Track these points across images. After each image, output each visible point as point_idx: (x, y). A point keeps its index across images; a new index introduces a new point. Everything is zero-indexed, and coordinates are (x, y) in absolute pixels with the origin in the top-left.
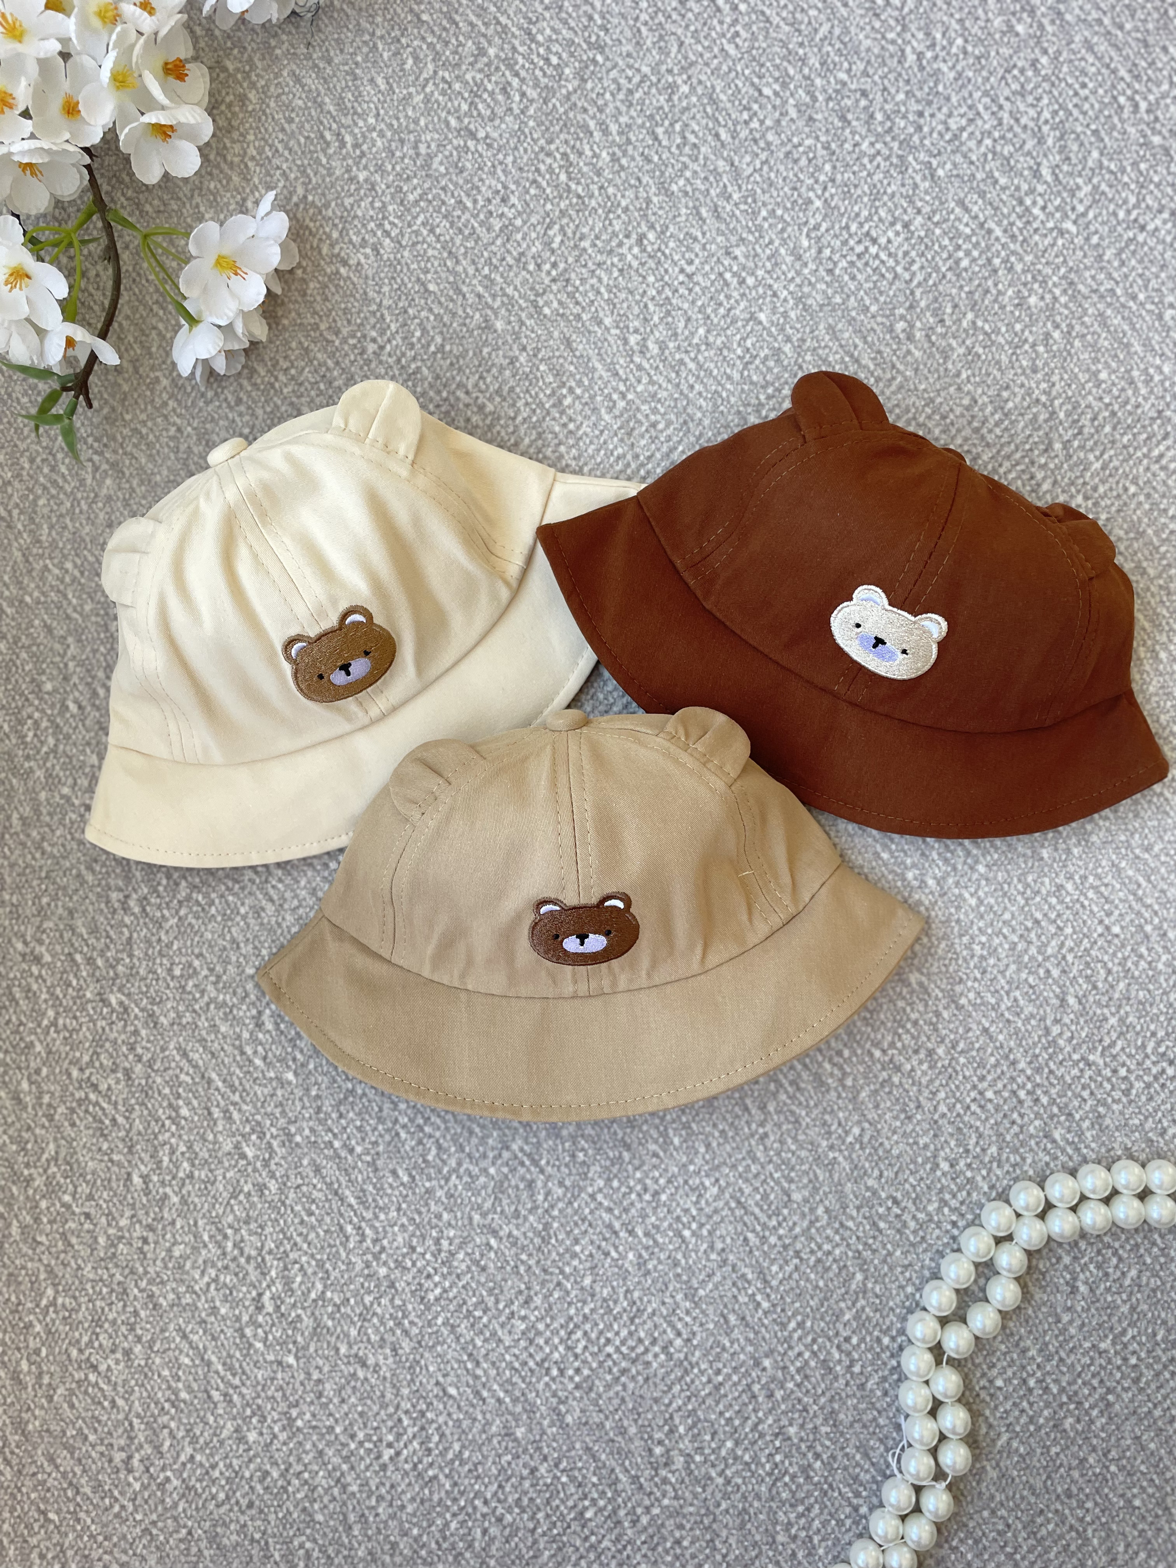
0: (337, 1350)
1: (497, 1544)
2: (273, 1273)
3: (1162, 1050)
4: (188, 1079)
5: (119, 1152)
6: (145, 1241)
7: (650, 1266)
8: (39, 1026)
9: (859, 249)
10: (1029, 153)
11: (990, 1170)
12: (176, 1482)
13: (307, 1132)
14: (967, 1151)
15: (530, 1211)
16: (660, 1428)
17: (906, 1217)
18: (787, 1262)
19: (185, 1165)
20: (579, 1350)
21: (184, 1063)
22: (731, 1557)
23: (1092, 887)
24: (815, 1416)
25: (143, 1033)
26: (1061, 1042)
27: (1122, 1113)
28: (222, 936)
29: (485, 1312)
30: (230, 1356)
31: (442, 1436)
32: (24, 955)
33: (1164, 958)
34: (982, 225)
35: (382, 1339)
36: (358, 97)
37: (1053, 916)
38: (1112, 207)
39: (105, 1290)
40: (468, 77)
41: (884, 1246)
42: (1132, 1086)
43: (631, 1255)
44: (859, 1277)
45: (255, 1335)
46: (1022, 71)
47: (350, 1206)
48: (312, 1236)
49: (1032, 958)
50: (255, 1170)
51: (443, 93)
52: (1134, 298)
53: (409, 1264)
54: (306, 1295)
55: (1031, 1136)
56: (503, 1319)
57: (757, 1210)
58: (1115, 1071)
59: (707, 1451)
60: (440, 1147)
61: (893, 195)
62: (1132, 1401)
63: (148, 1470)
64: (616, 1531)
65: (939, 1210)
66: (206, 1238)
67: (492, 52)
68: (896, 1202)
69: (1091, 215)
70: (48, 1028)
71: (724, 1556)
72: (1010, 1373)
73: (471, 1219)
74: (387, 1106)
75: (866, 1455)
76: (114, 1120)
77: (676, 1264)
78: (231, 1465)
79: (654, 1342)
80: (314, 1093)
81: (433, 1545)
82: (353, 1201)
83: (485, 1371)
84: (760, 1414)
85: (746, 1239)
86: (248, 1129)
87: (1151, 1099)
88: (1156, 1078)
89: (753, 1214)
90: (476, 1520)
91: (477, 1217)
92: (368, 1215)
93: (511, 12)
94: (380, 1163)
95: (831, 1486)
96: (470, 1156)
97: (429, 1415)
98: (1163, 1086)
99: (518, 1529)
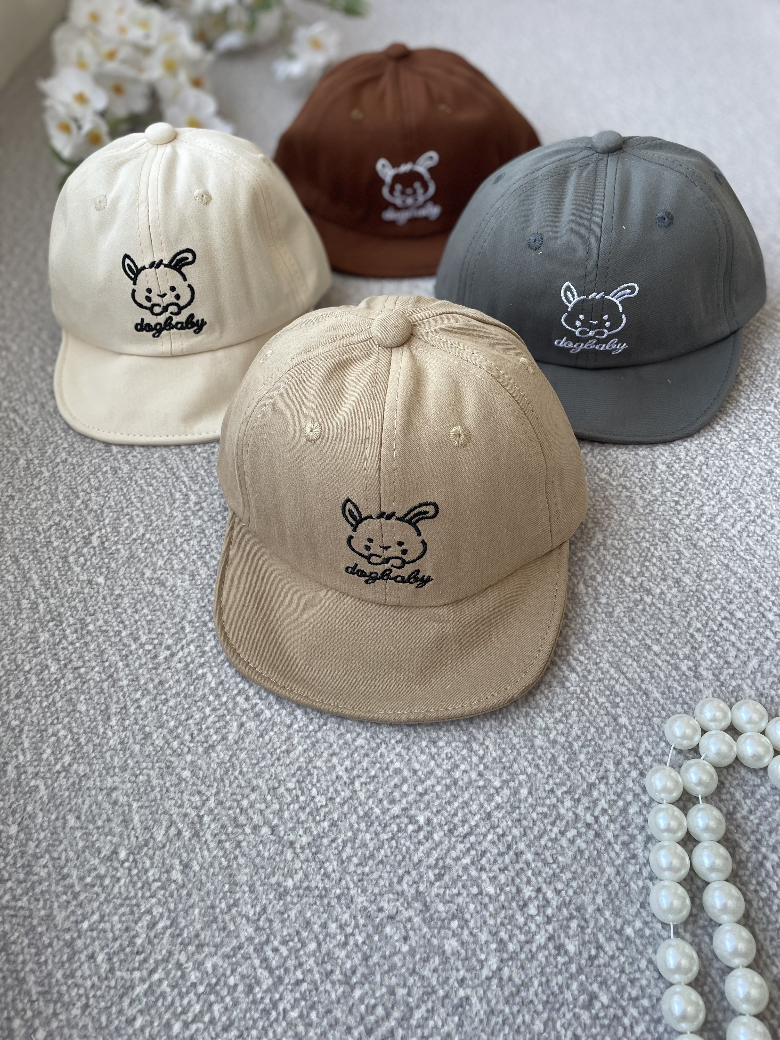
0: (143, 574)
1: (251, 737)
5: (16, 446)
22: (488, 759)
30: (49, 575)
35: (184, 568)
45: (76, 562)
48: (147, 498)
54: (128, 535)
71: (482, 758)
75: (621, 671)
78: (15, 660)
81: (187, 737)
90: (235, 714)
92: (196, 488)
99: (274, 724)
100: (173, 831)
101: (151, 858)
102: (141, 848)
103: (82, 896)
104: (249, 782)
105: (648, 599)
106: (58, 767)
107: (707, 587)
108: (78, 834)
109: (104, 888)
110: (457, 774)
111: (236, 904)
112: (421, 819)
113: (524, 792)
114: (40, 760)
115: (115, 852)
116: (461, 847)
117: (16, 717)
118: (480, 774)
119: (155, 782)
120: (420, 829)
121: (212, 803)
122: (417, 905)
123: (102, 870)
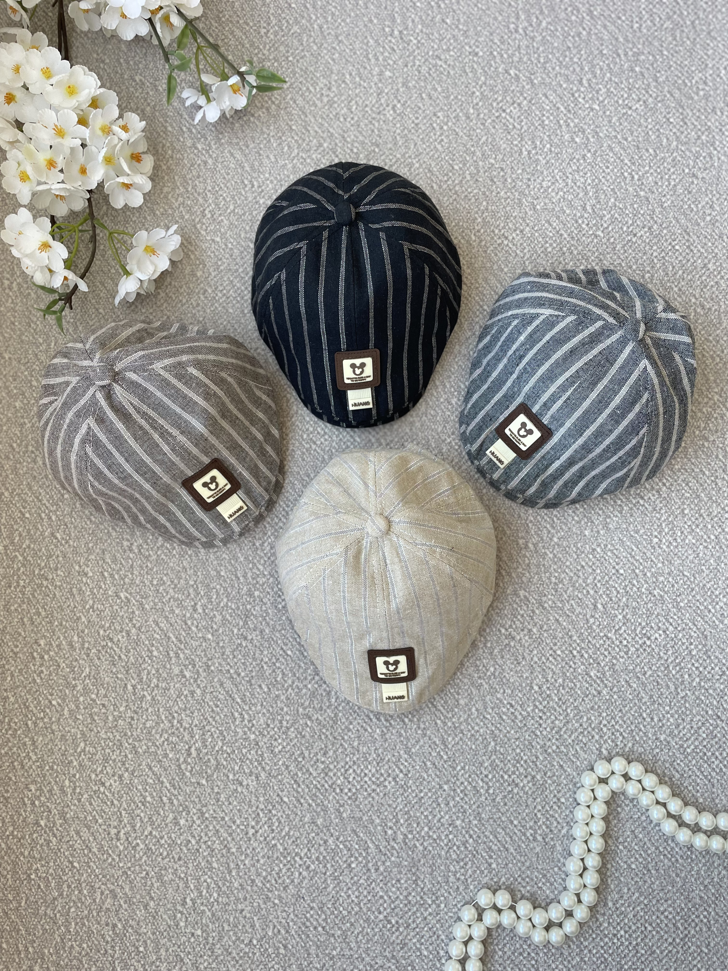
0: (228, 777)
1: (306, 881)
2: (197, 737)
3: (644, 632)
4: (158, 637)
5: (122, 673)
6: (132, 718)
7: (387, 736)
8: (84, 608)
9: (499, 241)
10: (581, 199)
11: (558, 691)
12: (142, 846)
13: (217, 665)
14: (547, 681)
15: (328, 707)
16: (391, 820)
17: (517, 713)
18: (456, 736)
19: (155, 680)
20: (351, 780)
21: (157, 629)
22: (426, 889)
23: (610, 550)
24: (470, 815)
25: (137, 613)
26: (594, 627)
27: (624, 663)
28: (178, 565)
29: (303, 759)
30: (174, 779)
31: (280, 822)
32: (79, 572)
33: (645, 586)
34: (558, 232)
35: (251, 771)
36: (261, 164)
37: (591, 564)
38: (620, 225)
39: (111, 744)
40: (314, 156)
41: (505, 728)
42: (629, 650)
43: (378, 730)
44: (493, 744)
45: (186, 769)
46: (578, 160)
47: (237, 703)
48: (218, 718)
49: (580, 585)
50: (190, 684)
51: (302, 163)
52: (631, 267)
53: (266, 733)
54: (213, 748)
55: (579, 674)
56: (312, 763)
57: (442, 708)
58: (621, 642)
59: (414, 832)
60: (283, 674)
61: (515, 217)
62: (630, 812)
63: (127, 839)
64: (368, 874)
65: (533, 710)
66: (163, 718)
67: (325, 145)
68: (512, 706)
69: (610, 229)
70: (89, 609)
71: (422, 889)
72: (568, 795)
73: (298, 711)
74: (258, 652)
75: (496, 837)
76: (120, 657)
77: (401, 735)
78: (171, 837)
79: (389, 775)
80: (221, 645)
81: (273, 882)
82: (239, 700)
83: (303, 790)
84: (442, 813)
85: (436, 723)
86: (187, 663)
87: (638, 657)
88: (641, 646)
89: (439, 710)
90: (296, 868)
91: (301, 710)
92: (247, 708)
93: (335, 126)
94: (253, 682)
95: (477, 852)
96: (298, 678)
97: (274, 812)
98: (645, 650)
99: (317, 873)
100: (276, 930)
101: (269, 943)
102: (262, 939)
103: (240, 962)
104: (309, 905)
105: (515, 791)
106: (212, 900)
107: (549, 781)
108: (231, 933)
109: (249, 957)
110: (410, 898)
111: (311, 962)
112: (393, 922)
113: (443, 906)
114: (201, 896)
115: (251, 941)
116: (412, 934)
117: (182, 872)
118: (421, 898)
119: (262, 906)
120: (393, 926)
121: (292, 916)
122: (393, 961)
123: (247, 950)
